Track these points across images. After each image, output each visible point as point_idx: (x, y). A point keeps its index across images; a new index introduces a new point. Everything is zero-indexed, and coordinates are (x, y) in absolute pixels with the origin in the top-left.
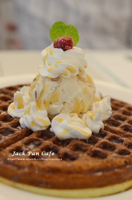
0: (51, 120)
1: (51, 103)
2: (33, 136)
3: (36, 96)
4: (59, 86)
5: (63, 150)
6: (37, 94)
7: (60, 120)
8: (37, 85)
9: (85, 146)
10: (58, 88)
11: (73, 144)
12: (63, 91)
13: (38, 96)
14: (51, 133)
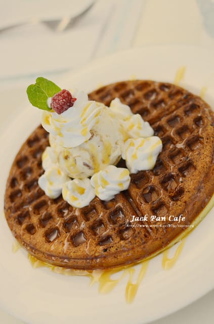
0: (125, 167)
1: (109, 156)
2: (135, 192)
3: (88, 166)
4: (101, 137)
5: (172, 169)
6: (88, 163)
7: (134, 157)
8: (76, 159)
9: (175, 150)
10: (103, 139)
11: (167, 159)
12: (107, 136)
13: (91, 165)
14: (137, 174)
